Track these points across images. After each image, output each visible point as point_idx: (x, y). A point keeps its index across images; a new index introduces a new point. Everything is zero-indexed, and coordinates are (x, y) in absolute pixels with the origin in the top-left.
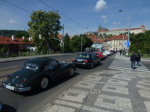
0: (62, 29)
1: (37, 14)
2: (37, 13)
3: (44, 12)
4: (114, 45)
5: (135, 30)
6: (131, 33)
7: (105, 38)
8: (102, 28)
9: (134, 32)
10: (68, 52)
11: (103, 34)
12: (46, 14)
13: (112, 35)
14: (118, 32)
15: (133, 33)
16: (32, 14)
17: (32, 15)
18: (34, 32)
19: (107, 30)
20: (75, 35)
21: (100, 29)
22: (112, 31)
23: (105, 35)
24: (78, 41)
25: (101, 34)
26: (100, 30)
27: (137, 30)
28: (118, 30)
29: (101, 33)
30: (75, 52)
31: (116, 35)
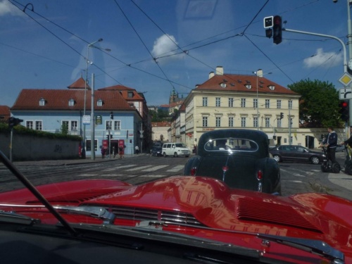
4: (205, 123)
26: (174, 102)
29: (176, 108)
31: (212, 75)
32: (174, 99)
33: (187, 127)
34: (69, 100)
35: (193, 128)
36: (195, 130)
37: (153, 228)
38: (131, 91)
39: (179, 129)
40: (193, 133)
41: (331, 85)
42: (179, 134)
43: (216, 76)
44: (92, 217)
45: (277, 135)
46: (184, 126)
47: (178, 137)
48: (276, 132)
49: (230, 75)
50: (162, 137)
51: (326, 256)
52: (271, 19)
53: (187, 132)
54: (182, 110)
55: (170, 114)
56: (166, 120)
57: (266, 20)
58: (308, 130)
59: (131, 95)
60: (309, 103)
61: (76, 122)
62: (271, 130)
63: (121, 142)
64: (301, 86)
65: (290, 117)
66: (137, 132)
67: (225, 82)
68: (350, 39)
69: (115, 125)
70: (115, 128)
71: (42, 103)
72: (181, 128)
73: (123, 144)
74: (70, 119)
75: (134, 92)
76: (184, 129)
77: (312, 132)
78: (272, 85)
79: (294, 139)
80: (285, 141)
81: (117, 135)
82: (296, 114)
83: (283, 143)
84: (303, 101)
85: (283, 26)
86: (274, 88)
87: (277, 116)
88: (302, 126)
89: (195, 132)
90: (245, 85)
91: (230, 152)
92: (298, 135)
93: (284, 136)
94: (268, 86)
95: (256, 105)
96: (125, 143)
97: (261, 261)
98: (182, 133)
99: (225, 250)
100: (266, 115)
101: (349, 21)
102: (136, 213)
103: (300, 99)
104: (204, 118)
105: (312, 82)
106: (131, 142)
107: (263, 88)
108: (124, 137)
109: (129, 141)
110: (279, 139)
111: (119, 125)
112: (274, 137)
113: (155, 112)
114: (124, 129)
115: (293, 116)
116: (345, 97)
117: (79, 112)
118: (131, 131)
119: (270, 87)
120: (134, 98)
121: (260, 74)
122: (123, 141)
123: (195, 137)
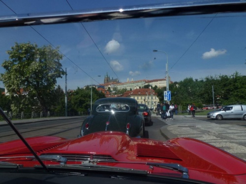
0: (65, 75)
1: (24, 49)
2: (23, 47)
3: (34, 46)
5: (158, 82)
6: (153, 86)
7: (115, 94)
8: (111, 79)
9: (157, 85)
10: (72, 115)
11: (113, 88)
12: (38, 50)
13: (126, 89)
14: (135, 85)
15: (156, 87)
16: (12, 48)
17: (12, 50)
18: (16, 78)
19: (118, 83)
20: (78, 88)
21: (108, 80)
22: (126, 83)
23: (115, 89)
24: (84, 97)
25: (109, 88)
26: (108, 82)
27: (160, 82)
28: (134, 82)
29: (109, 86)
30: (81, 114)
37: (91, 164)
44: (54, 161)
51: (180, 171)
91: (113, 112)
97: (148, 176)
99: (130, 172)
102: (77, 157)
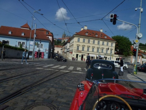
4: (78, 48)
26: (64, 37)
29: (65, 40)
31: (82, 29)
32: (64, 36)
33: (70, 49)
34: (22, 33)
35: (73, 50)
36: (74, 51)
38: (48, 31)
39: (66, 49)
40: (72, 52)
41: (128, 38)
42: (66, 51)
43: (84, 30)
45: (106, 56)
46: (69, 49)
47: (66, 53)
48: (105, 55)
49: (90, 30)
50: (58, 52)
52: (113, 15)
53: (69, 51)
54: (68, 42)
55: (62, 42)
56: (60, 45)
57: (111, 15)
58: (118, 55)
59: (47, 33)
60: (119, 45)
61: (24, 43)
62: (103, 54)
63: (43, 53)
64: (117, 38)
65: (111, 50)
66: (50, 50)
67: (87, 33)
68: (139, 26)
69: (41, 46)
70: (41, 47)
71: (10, 33)
72: (67, 49)
73: (44, 54)
74: (22, 41)
75: (49, 32)
76: (68, 50)
77: (119, 56)
78: (106, 36)
79: (112, 58)
80: (108, 59)
81: (42, 50)
82: (114, 48)
83: (107, 60)
84: (117, 44)
85: (117, 18)
86: (106, 37)
87: (106, 48)
88: (115, 54)
89: (73, 52)
90: (95, 35)
92: (113, 57)
93: (108, 57)
94: (104, 36)
95: (99, 43)
96: (45, 54)
98: (67, 51)
100: (102, 48)
101: (140, 18)
103: (116, 43)
104: (77, 46)
105: (121, 37)
106: (47, 53)
107: (102, 37)
108: (44, 51)
109: (46, 53)
110: (106, 58)
111: (42, 46)
112: (104, 57)
113: (56, 41)
114: (44, 48)
115: (112, 49)
116: (136, 47)
117: (26, 38)
118: (48, 49)
119: (105, 37)
120: (49, 35)
121: (101, 31)
122: (44, 53)
123: (73, 54)
